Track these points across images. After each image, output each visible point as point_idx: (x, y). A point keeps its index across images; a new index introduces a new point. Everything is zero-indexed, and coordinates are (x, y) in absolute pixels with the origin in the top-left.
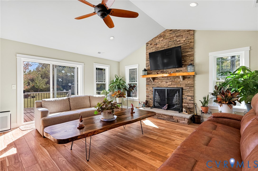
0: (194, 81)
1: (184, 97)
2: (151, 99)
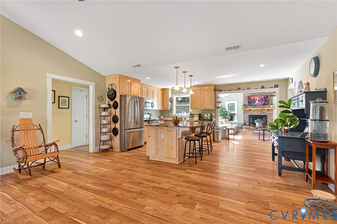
0: (273, 112)
1: (268, 119)
2: (247, 122)
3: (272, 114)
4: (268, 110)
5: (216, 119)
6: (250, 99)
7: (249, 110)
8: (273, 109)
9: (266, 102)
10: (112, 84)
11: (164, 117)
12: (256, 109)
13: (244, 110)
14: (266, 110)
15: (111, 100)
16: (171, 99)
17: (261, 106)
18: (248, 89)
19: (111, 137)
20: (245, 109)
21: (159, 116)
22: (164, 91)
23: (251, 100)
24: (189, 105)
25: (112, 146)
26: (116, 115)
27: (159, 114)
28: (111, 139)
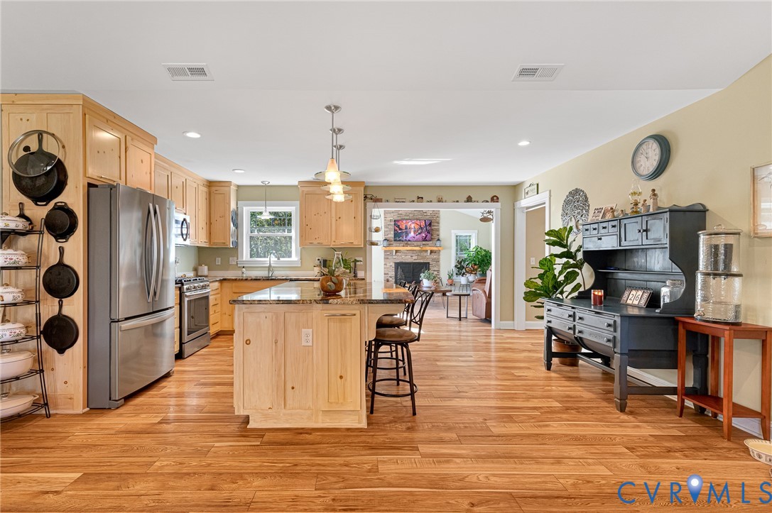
0: (439, 256)
3: (438, 261)
4: (431, 252)
5: (366, 272)
6: (398, 226)
7: (397, 251)
8: (440, 248)
9: (429, 235)
10: (40, 134)
11: (209, 270)
12: (409, 248)
13: (385, 251)
14: (427, 251)
15: (36, 200)
16: (236, 213)
17: (419, 243)
18: (439, 201)
19: (40, 358)
20: (388, 249)
21: (192, 265)
22: (213, 189)
23: (400, 229)
24: (289, 234)
25: (44, 396)
26: (67, 261)
27: (191, 260)
28: (39, 369)
